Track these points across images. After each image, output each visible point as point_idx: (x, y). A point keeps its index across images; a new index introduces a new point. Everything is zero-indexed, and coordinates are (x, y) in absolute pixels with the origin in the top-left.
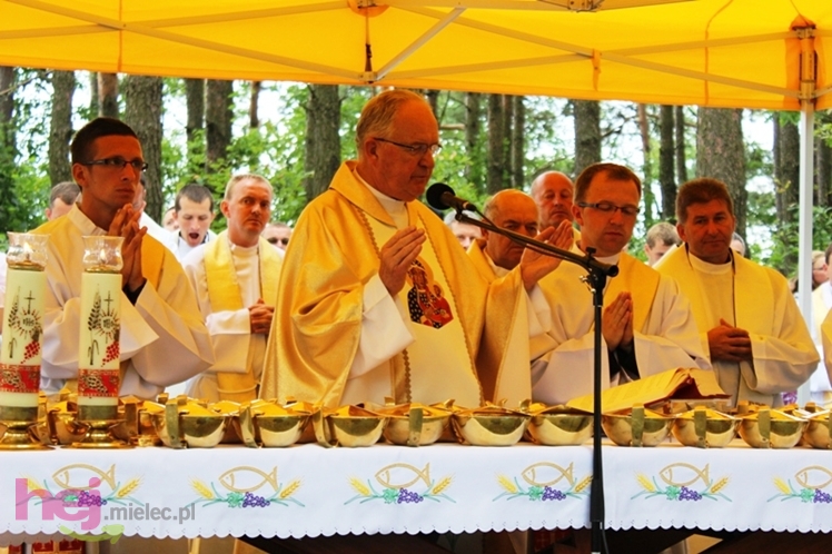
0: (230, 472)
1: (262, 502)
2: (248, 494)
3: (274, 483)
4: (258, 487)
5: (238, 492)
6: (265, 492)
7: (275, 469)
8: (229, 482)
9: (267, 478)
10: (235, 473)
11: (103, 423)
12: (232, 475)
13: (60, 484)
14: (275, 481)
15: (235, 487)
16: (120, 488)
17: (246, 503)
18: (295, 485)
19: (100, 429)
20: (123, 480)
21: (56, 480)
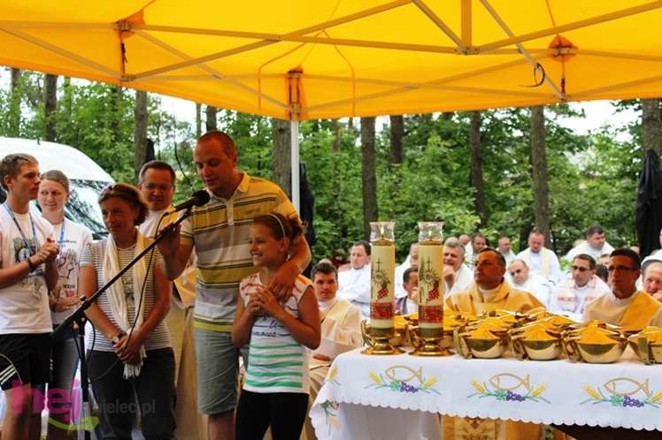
0: (497, 377)
1: (519, 398)
2: (509, 392)
3: (527, 385)
4: (517, 387)
5: (503, 390)
6: (521, 391)
7: (528, 376)
8: (496, 383)
9: (523, 382)
10: (500, 377)
11: (432, 339)
12: (498, 379)
13: (390, 377)
14: (528, 384)
15: (500, 386)
16: (426, 382)
17: (508, 398)
18: (543, 388)
19: (431, 343)
20: (427, 377)
21: (387, 374)
